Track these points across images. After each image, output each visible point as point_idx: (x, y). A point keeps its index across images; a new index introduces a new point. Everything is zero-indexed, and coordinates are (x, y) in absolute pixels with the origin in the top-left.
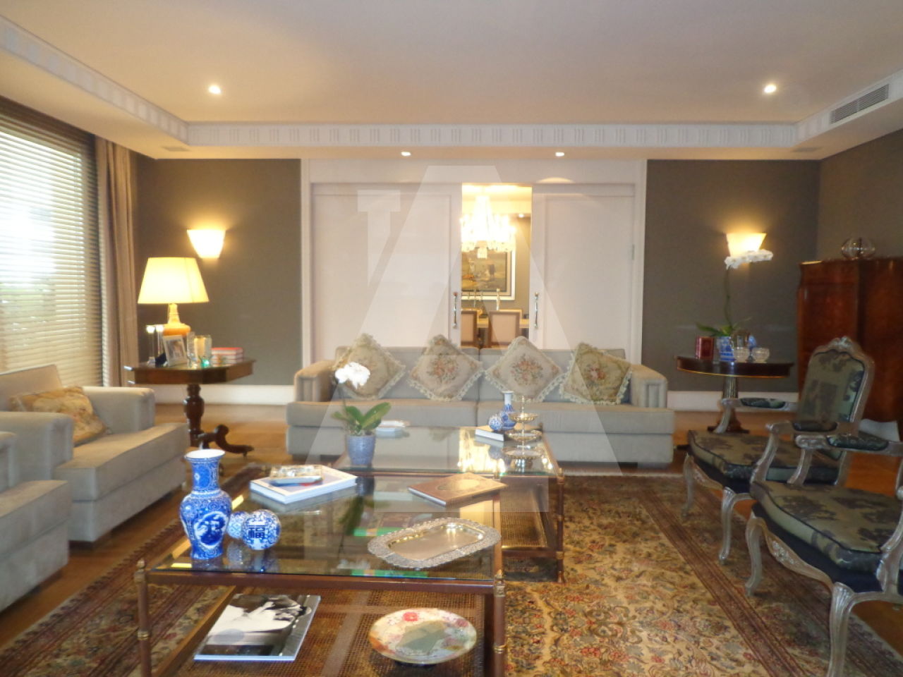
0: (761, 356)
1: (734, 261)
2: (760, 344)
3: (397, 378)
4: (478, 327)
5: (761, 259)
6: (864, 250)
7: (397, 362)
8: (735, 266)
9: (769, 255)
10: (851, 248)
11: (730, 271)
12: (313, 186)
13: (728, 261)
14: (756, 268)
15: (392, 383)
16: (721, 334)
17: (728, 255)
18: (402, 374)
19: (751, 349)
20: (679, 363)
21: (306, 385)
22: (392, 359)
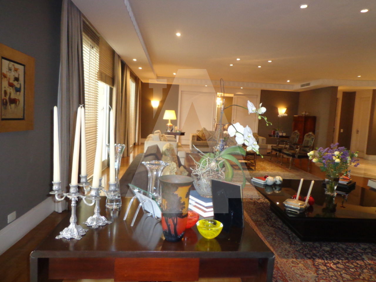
0: (284, 134)
1: (280, 116)
2: (284, 132)
3: (211, 137)
4: (224, 128)
5: (285, 115)
6: (307, 114)
7: (211, 134)
8: (280, 117)
9: (286, 115)
10: (304, 113)
11: (279, 118)
12: (182, 91)
13: (279, 116)
14: (283, 118)
15: (210, 138)
16: (277, 130)
17: (279, 114)
18: (212, 136)
19: (282, 133)
20: (268, 136)
21: (194, 137)
22: (210, 133)
